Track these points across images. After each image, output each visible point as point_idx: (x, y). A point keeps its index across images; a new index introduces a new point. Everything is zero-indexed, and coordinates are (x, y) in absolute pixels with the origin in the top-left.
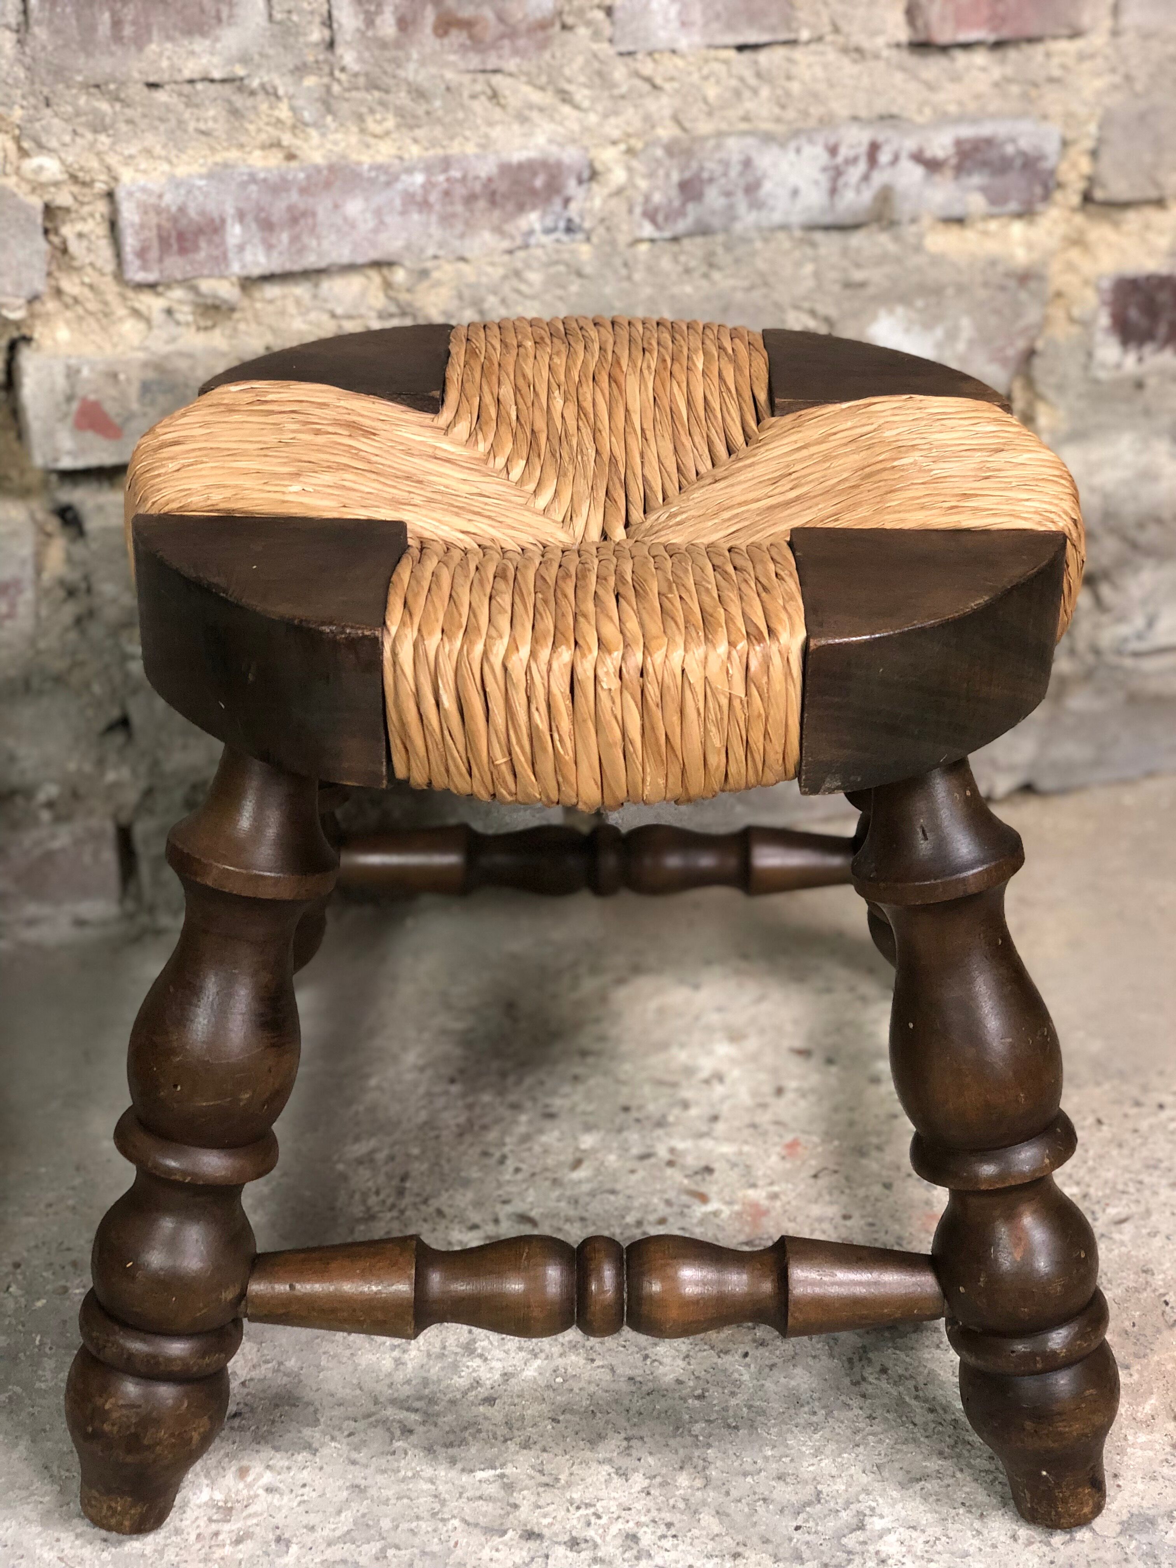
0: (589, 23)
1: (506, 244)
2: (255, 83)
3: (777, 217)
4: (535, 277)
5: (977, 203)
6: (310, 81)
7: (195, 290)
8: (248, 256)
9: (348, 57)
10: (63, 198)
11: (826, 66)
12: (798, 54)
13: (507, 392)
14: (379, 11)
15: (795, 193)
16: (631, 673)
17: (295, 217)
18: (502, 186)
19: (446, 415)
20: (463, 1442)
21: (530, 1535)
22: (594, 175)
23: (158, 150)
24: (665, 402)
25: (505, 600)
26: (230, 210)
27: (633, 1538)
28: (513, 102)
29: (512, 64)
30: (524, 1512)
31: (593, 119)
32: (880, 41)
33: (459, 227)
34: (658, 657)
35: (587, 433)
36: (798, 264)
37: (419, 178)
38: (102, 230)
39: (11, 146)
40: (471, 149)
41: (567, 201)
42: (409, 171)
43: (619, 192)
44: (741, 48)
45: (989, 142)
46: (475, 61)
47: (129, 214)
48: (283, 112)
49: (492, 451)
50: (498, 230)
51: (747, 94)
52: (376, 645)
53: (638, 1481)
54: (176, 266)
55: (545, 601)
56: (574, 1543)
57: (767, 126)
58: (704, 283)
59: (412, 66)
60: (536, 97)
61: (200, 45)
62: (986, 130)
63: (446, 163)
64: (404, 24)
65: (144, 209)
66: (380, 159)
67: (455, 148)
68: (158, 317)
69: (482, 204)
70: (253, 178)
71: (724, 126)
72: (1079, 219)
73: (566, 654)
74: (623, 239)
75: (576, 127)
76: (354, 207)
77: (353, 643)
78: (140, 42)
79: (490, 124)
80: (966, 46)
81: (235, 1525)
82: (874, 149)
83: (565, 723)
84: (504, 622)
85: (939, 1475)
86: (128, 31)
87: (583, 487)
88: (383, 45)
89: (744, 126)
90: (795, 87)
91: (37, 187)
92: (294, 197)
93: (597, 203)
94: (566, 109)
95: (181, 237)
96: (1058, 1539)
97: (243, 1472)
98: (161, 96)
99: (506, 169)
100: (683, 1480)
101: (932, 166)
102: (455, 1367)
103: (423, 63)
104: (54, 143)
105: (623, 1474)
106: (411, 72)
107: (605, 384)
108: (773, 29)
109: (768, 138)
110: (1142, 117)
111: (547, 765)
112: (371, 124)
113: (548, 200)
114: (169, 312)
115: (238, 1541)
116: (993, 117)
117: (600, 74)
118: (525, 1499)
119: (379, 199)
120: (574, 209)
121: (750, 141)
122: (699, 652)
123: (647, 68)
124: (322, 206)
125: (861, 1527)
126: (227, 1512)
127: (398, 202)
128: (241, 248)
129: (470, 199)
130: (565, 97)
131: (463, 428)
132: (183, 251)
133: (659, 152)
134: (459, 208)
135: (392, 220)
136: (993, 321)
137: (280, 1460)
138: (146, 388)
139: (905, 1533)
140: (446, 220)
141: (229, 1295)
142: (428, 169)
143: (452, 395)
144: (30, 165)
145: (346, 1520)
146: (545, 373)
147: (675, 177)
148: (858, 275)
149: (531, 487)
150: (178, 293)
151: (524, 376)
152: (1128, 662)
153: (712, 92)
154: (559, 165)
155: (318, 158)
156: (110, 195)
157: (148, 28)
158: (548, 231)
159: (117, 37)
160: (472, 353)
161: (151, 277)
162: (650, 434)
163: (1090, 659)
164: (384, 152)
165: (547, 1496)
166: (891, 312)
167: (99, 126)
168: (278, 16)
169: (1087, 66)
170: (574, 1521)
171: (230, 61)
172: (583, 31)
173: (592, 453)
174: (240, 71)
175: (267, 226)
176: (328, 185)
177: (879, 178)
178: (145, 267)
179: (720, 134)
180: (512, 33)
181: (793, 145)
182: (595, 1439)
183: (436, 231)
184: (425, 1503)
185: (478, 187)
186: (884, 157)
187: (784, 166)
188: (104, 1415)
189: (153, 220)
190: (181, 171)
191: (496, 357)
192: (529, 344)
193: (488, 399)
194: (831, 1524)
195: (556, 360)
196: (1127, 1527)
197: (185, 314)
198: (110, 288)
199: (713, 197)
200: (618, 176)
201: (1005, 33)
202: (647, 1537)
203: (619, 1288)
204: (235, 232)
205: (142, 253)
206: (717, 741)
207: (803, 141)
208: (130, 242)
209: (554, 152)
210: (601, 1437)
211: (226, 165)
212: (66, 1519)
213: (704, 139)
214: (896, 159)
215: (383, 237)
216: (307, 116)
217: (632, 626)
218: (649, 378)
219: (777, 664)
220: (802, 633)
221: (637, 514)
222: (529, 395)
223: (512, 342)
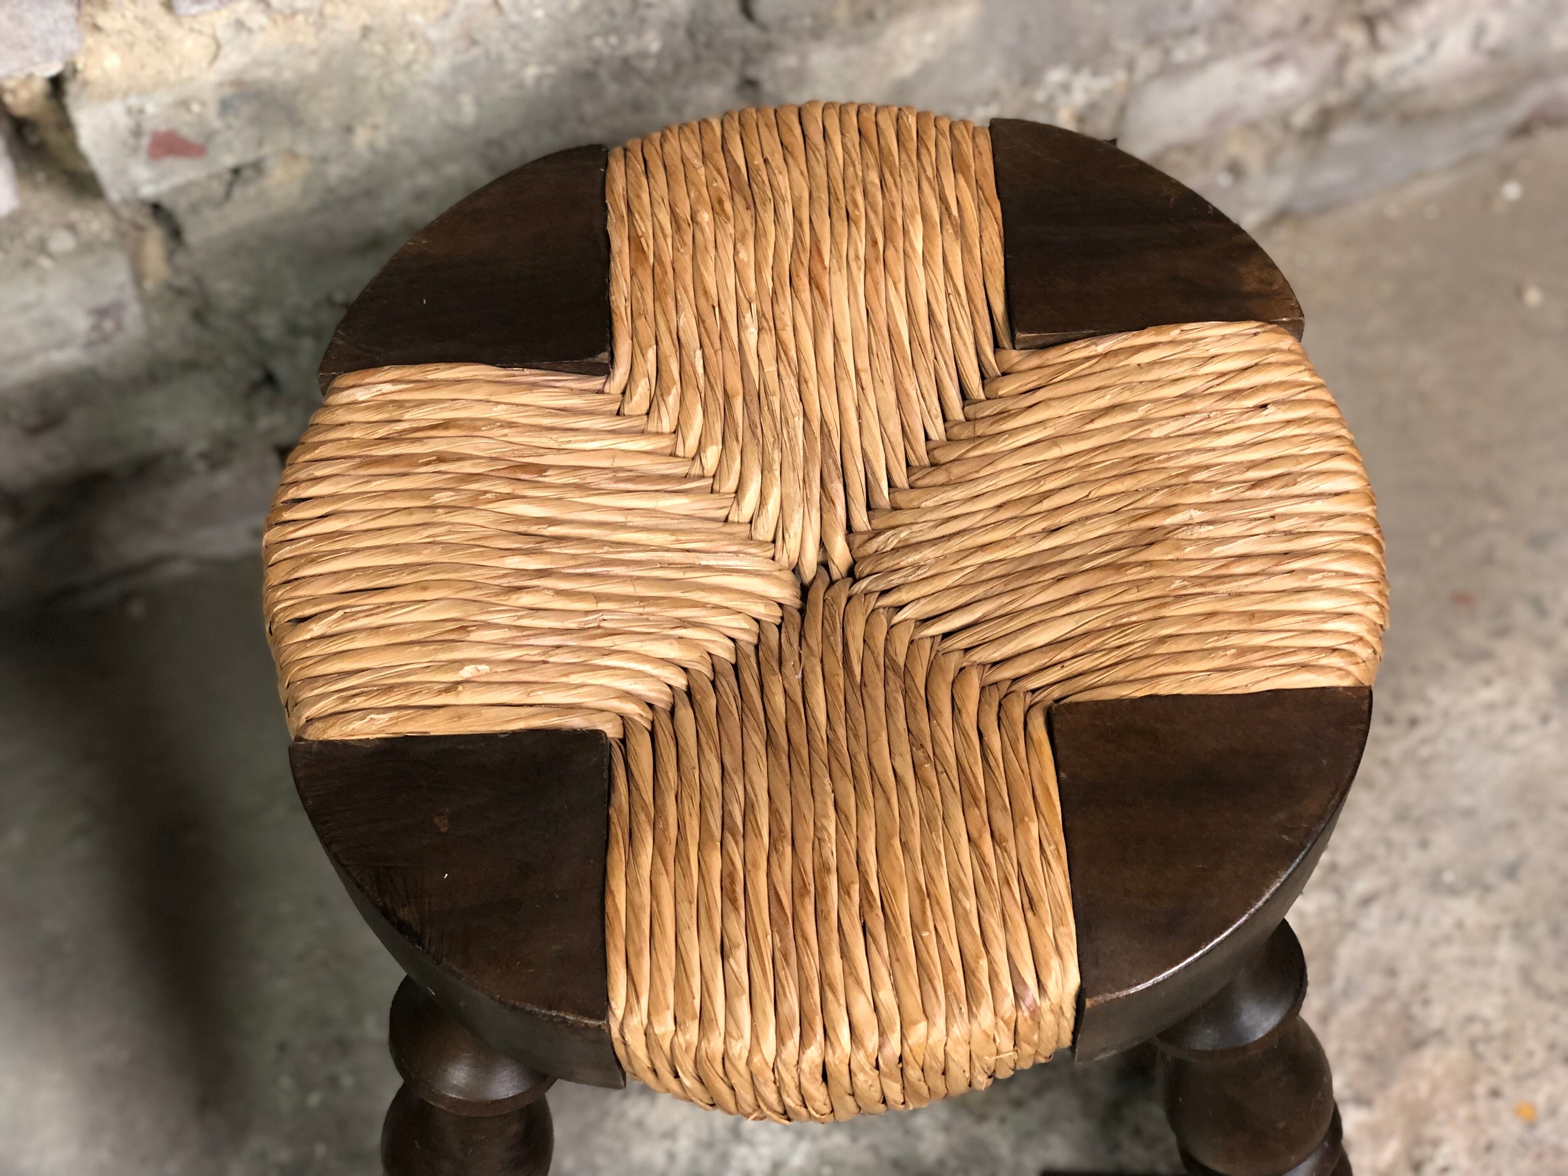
13: (687, 322)
16: (889, 1062)
19: (619, 374)
24: (881, 318)
35: (790, 382)
49: (681, 432)
55: (786, 957)
73: (813, 1053)
87: (793, 479)
107: (806, 295)
122: (962, 1031)
131: (641, 396)
143: (623, 348)
146: (730, 279)
149: (730, 485)
151: (706, 293)
160: (635, 241)
162: (866, 377)
173: (799, 421)
191: (668, 256)
192: (705, 217)
193: (667, 345)
195: (742, 255)
217: (886, 996)
218: (859, 277)
219: (1048, 1019)
220: (1074, 980)
221: (861, 520)
222: (714, 327)
223: (684, 211)
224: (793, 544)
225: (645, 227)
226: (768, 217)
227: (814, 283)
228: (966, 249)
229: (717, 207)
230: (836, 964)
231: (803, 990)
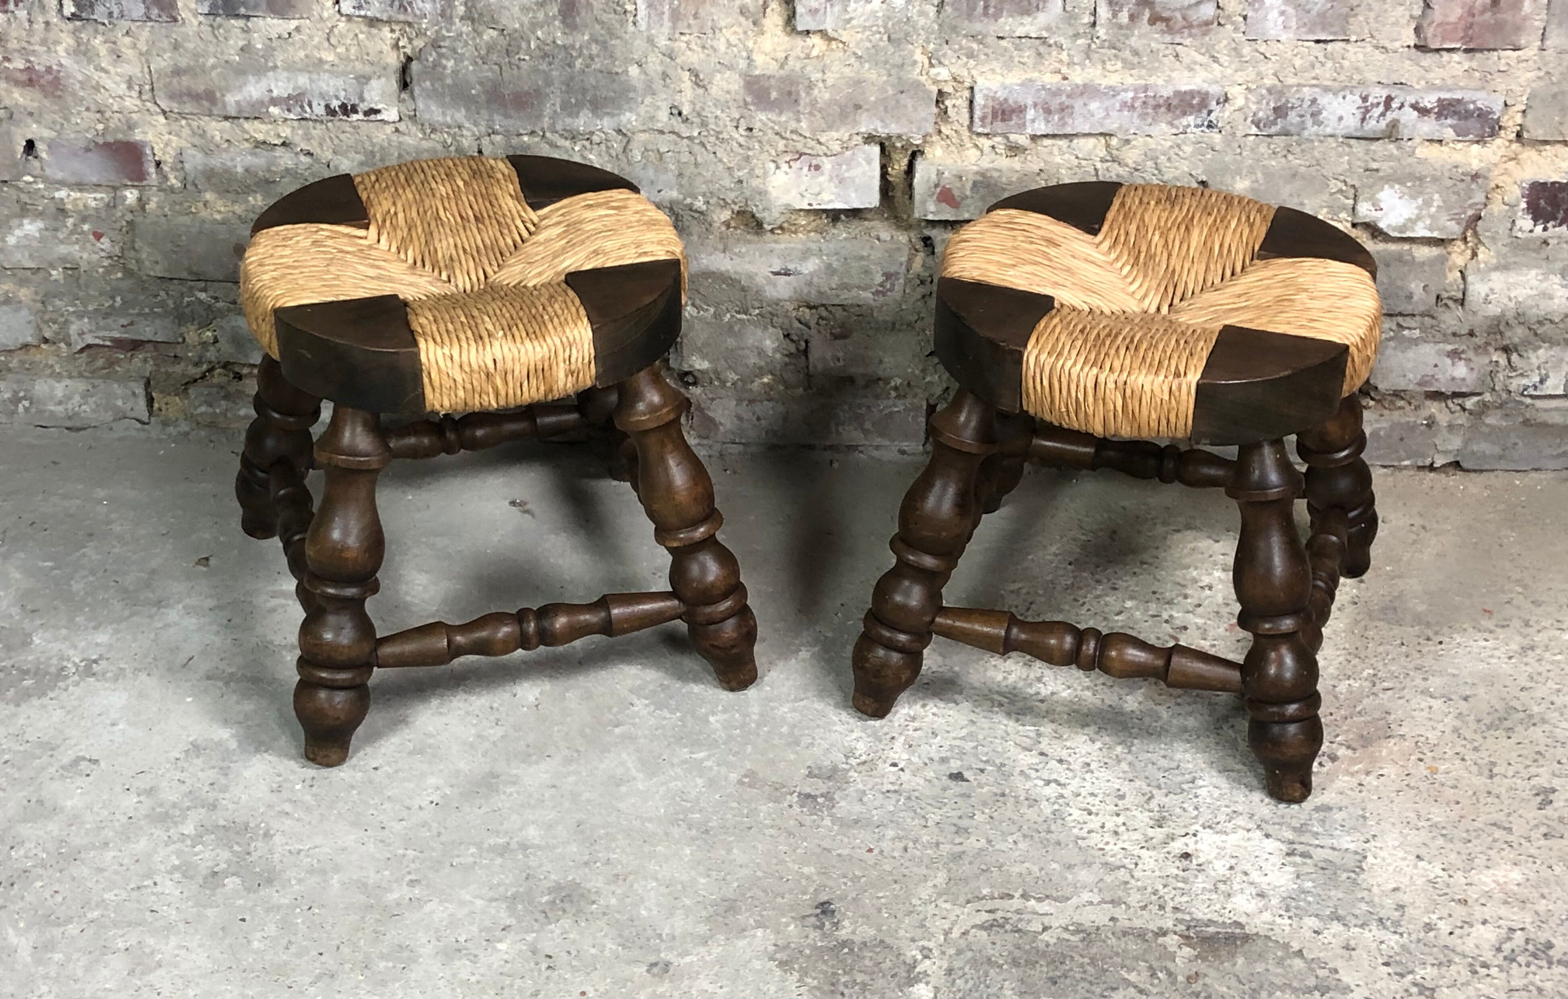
0: (1233, 23)
1: (1175, 131)
2: (1052, 42)
3: (1329, 130)
4: (1188, 149)
5: (1449, 134)
6: (1080, 42)
7: (1007, 138)
8: (1036, 125)
9: (1101, 31)
10: (948, 89)
11: (1365, 54)
12: (1349, 47)
13: (1133, 228)
14: (1121, 10)
15: (1341, 118)
16: (1120, 384)
17: (1062, 109)
18: (1175, 102)
19: (1100, 237)
20: (1024, 714)
21: (1042, 754)
22: (1227, 100)
23: (998, 70)
24: (1209, 244)
25: (1079, 343)
26: (1030, 102)
27: (1088, 765)
28: (1186, 60)
29: (1188, 42)
30: (1042, 746)
31: (1229, 71)
32: (1397, 44)
33: (1150, 120)
34: (1133, 378)
35: (1165, 255)
36: (1340, 156)
37: (1131, 94)
38: (966, 104)
39: (926, 61)
40: (1160, 82)
41: (1210, 112)
42: (1126, 90)
43: (1240, 109)
44: (1318, 42)
45: (1459, 101)
46: (1168, 38)
47: (979, 100)
48: (1064, 56)
49: (1117, 259)
50: (1171, 124)
51: (1318, 65)
52: (1021, 354)
53: (1098, 744)
54: (999, 126)
55: (1095, 349)
56: (1061, 761)
57: (1326, 83)
58: (1283, 160)
59: (1133, 39)
60: (1199, 58)
61: (1027, 20)
62: (1458, 95)
63: (1146, 89)
64: (1132, 17)
65: (986, 97)
66: (1111, 83)
67: (1151, 80)
68: (987, 149)
69: (1163, 109)
70: (1043, 87)
71: (1302, 82)
72: (1515, 146)
73: (1095, 370)
74: (1239, 134)
75: (1219, 75)
76: (1094, 106)
77: (1012, 352)
78: (996, 17)
79: (1172, 70)
80: (1449, 50)
81: (916, 724)
82: (1389, 99)
83: (1090, 399)
84: (1074, 353)
85: (1238, 771)
86: (991, 11)
87: (1154, 284)
88: (1121, 27)
89: (1314, 82)
90: (1346, 63)
91: (935, 82)
92: (1064, 98)
93: (1227, 114)
94: (1215, 65)
95: (1003, 112)
96: (1282, 806)
97: (924, 706)
98: (1003, 43)
99: (1177, 93)
100: (1119, 749)
101: (1423, 112)
102: (1030, 685)
103: (1140, 37)
104: (946, 62)
105: (1093, 741)
106: (1134, 41)
108: (1335, 34)
109: (1326, 89)
110: (1555, 96)
111: (1082, 416)
112: (1108, 66)
113: (1200, 111)
114: (993, 147)
115: (916, 730)
116: (1462, 88)
117: (1235, 49)
118: (1045, 741)
119: (1108, 103)
120: (1213, 117)
121: (1317, 90)
122: (1151, 377)
123: (1263, 48)
124: (1078, 104)
125: (1193, 782)
126: (914, 719)
127: (1118, 106)
128: (1033, 121)
129: (1157, 107)
130: (1215, 60)
131: (1106, 245)
132: (1003, 120)
133: (1264, 92)
134: (1150, 111)
135: (1114, 114)
136: (1454, 198)
137: (942, 704)
138: (975, 184)
139: (1211, 788)
140: (1143, 116)
141: (927, 619)
142: (1136, 90)
143: (1105, 228)
144: (933, 71)
145: (964, 732)
146: (1155, 221)
147: (1272, 105)
148: (1375, 165)
149: (1130, 280)
150: (998, 139)
151: (1144, 221)
152: (1528, 401)
153: (1298, 62)
154: (1207, 94)
155: (1079, 81)
156: (972, 89)
157: (1001, 10)
158: (1197, 126)
159: (986, 14)
160: (1123, 204)
161: (986, 131)
162: (1196, 259)
163: (1504, 396)
164: (1113, 80)
165: (1054, 741)
166: (1392, 187)
167: (971, 55)
168: (1068, 8)
169: (1524, 65)
170: (1064, 754)
171: (1041, 29)
172: (1229, 27)
173: (1164, 266)
174: (1045, 34)
175: (1048, 111)
176: (1082, 94)
177: (1390, 116)
178: (983, 126)
179: (1299, 85)
180: (1190, 26)
181: (1342, 94)
182: (1085, 725)
183: (1137, 121)
184: (1000, 733)
185: (1161, 101)
186: (1395, 105)
187: (1335, 104)
188: (867, 660)
189: (990, 103)
190: (1008, 81)
191: (1134, 208)
192: (1153, 203)
193: (1122, 231)
194: (1180, 779)
195: (1163, 214)
196: (1317, 809)
197: (1001, 149)
198: (966, 133)
199: (1293, 117)
200: (1240, 102)
201: (1471, 46)
202: (1093, 766)
203: (1095, 649)
204: (1031, 114)
205: (983, 119)
206: (1154, 416)
207: (1347, 92)
208: (978, 113)
209: (1205, 87)
210: (1088, 725)
211: (1030, 80)
212: (845, 707)
213: (1291, 86)
214: (1402, 106)
215: (1108, 121)
216: (1076, 60)
217: (1127, 362)
218: (1206, 230)
219: (1184, 388)
220: (1198, 376)
221: (1176, 301)
222: (1143, 232)
223: (1145, 200)
224: (1147, 301)
225: (1128, 201)
226: (1177, 208)
227: (1187, 228)
228: (1251, 231)
229: (1158, 202)
230: (1112, 352)
231: (1099, 353)
